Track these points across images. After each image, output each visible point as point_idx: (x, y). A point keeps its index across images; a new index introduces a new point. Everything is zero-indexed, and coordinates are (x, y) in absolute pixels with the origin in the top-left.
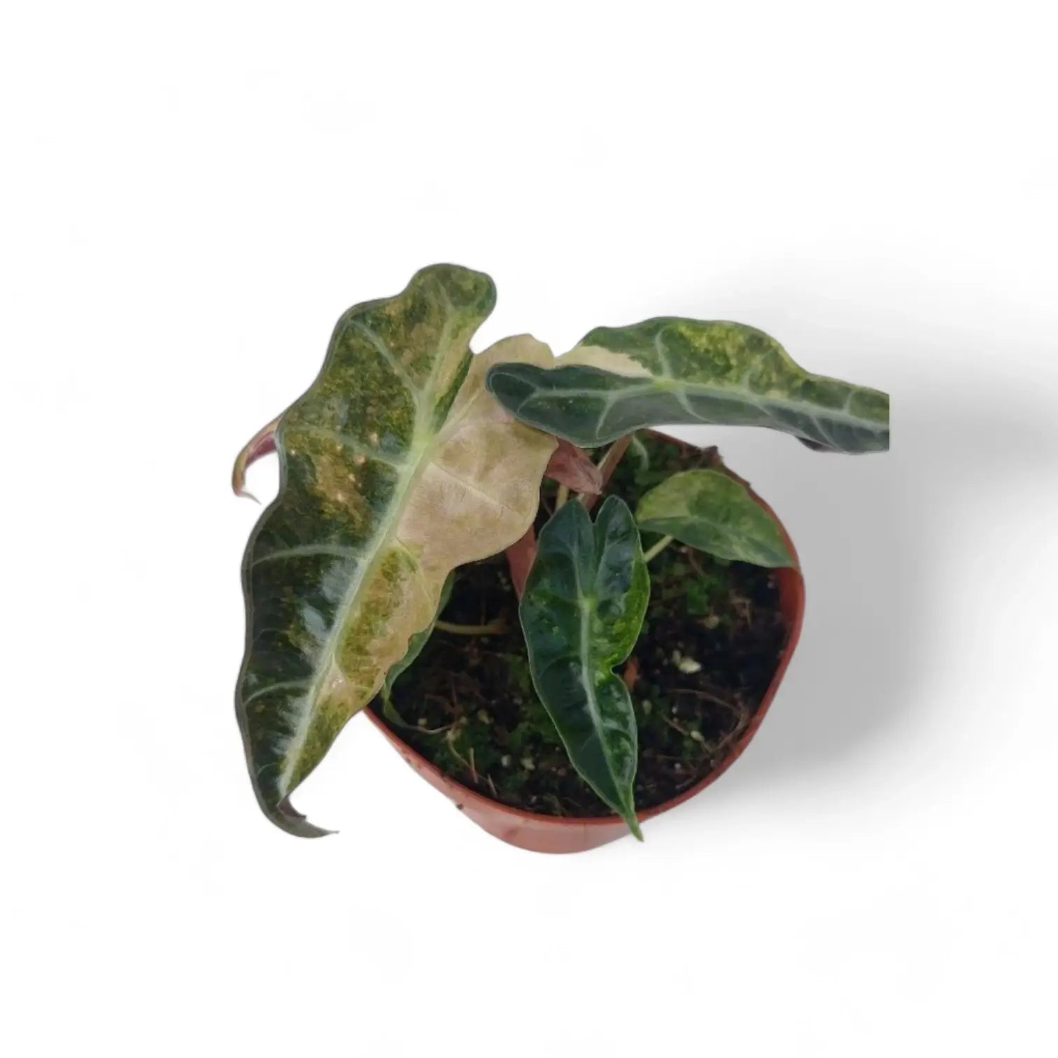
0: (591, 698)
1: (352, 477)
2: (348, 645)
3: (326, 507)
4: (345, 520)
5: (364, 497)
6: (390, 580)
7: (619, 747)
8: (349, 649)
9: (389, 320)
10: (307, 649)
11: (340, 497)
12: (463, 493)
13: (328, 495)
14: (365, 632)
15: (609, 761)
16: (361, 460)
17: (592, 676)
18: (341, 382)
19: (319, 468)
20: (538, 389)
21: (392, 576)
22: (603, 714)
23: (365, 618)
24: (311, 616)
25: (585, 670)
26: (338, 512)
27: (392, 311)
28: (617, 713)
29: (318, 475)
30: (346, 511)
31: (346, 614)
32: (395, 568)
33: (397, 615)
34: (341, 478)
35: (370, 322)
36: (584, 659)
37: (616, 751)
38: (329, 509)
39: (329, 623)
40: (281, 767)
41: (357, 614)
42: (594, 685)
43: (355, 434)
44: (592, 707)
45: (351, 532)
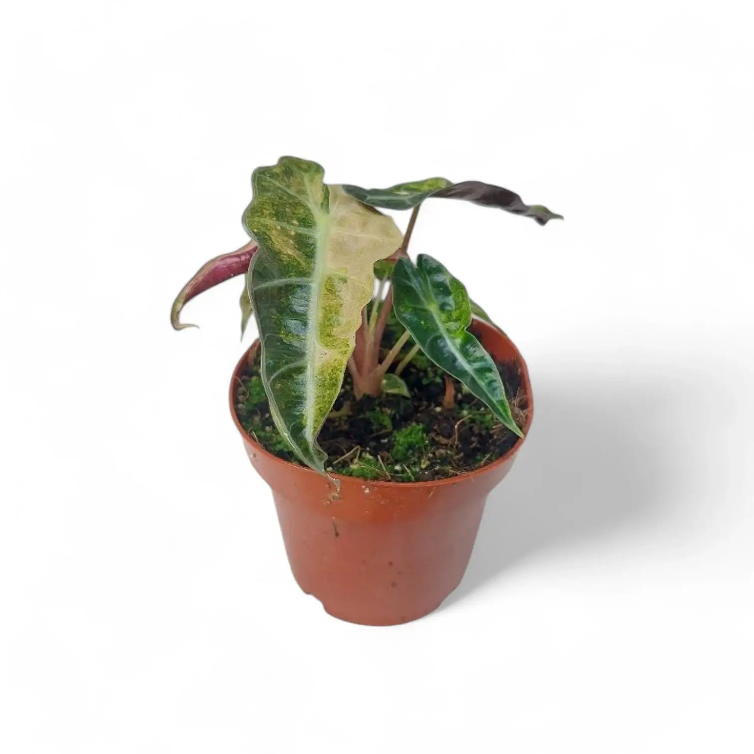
0: (458, 355)
1: (291, 242)
2: (321, 333)
3: (283, 258)
4: (295, 264)
5: (301, 252)
6: (332, 294)
7: (487, 378)
8: (323, 337)
9: (278, 175)
10: (296, 343)
11: (290, 252)
12: (356, 240)
13: (282, 250)
14: (328, 326)
15: (485, 389)
16: (293, 233)
17: (454, 344)
18: (267, 198)
19: (273, 238)
20: (368, 195)
21: (332, 291)
22: (469, 362)
23: (325, 317)
24: (292, 323)
25: (448, 342)
26: (290, 259)
27: (278, 171)
28: (477, 358)
29: (274, 240)
30: (295, 259)
31: (314, 317)
32: (332, 286)
33: (343, 311)
34: (286, 241)
35: (268, 175)
36: (445, 336)
37: (487, 381)
38: (285, 258)
39: (305, 324)
40: (304, 422)
41: (321, 315)
42: (457, 348)
43: (284, 221)
44: (461, 361)
45: (301, 269)
